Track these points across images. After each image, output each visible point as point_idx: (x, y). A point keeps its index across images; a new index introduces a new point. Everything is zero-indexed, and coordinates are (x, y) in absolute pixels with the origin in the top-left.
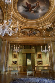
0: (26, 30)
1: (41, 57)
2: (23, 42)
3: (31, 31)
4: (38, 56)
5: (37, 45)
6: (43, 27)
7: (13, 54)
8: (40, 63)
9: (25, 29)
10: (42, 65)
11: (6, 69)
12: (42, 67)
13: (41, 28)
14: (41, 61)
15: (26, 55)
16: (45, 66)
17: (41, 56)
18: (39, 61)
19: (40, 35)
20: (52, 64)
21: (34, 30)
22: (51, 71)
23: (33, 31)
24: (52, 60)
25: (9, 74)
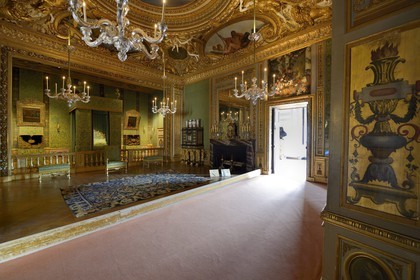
1: (137, 124)
4: (127, 123)
5: (128, 88)
8: (134, 140)
10: (138, 147)
12: (138, 150)
14: (137, 137)
16: (145, 150)
17: (137, 121)
18: (131, 137)
25: (23, 179)
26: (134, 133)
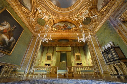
0: (59, 24)
1: (80, 59)
2: (57, 37)
3: (66, 25)
4: (76, 58)
6: (78, 17)
7: (47, 55)
8: (80, 66)
9: (59, 22)
11: (30, 70)
13: (77, 19)
14: (81, 64)
15: (60, 53)
16: (86, 67)
17: (80, 57)
18: (78, 64)
19: (76, 29)
20: (96, 64)
21: (69, 23)
22: (96, 74)
23: (68, 26)
24: (95, 58)
26: (79, 62)
